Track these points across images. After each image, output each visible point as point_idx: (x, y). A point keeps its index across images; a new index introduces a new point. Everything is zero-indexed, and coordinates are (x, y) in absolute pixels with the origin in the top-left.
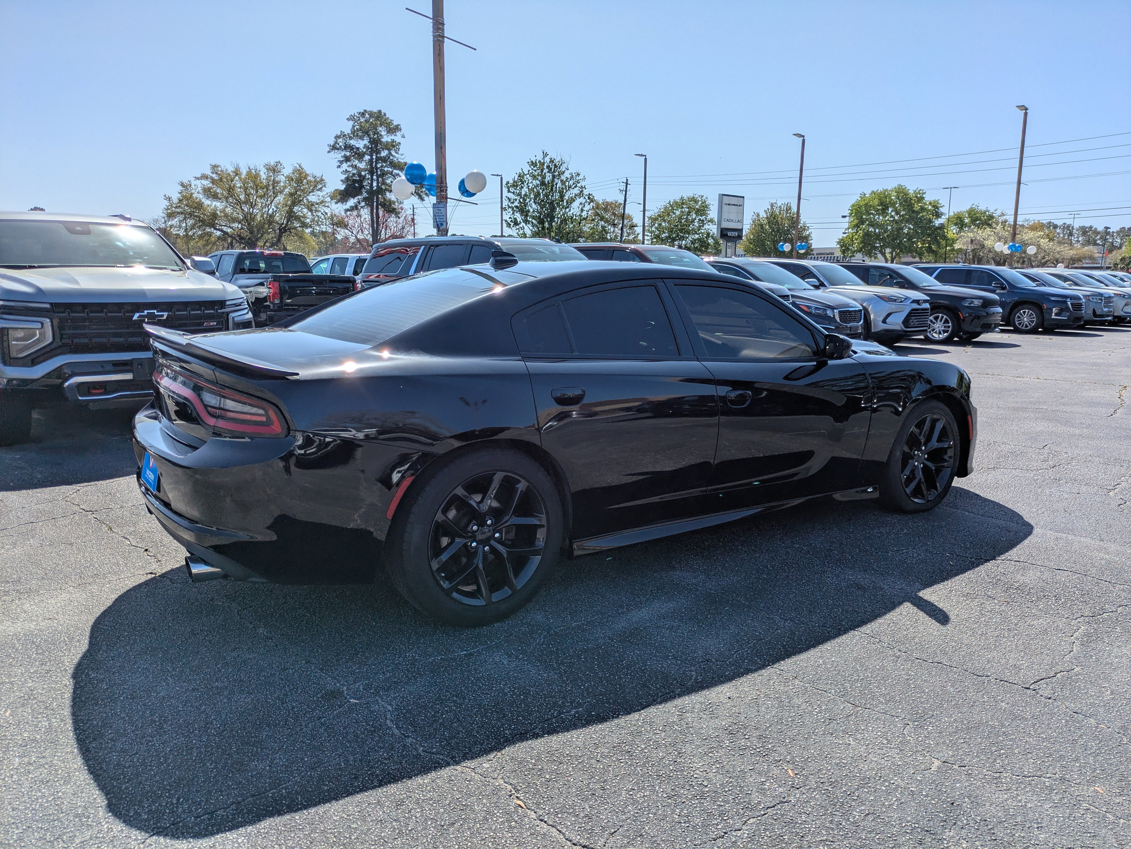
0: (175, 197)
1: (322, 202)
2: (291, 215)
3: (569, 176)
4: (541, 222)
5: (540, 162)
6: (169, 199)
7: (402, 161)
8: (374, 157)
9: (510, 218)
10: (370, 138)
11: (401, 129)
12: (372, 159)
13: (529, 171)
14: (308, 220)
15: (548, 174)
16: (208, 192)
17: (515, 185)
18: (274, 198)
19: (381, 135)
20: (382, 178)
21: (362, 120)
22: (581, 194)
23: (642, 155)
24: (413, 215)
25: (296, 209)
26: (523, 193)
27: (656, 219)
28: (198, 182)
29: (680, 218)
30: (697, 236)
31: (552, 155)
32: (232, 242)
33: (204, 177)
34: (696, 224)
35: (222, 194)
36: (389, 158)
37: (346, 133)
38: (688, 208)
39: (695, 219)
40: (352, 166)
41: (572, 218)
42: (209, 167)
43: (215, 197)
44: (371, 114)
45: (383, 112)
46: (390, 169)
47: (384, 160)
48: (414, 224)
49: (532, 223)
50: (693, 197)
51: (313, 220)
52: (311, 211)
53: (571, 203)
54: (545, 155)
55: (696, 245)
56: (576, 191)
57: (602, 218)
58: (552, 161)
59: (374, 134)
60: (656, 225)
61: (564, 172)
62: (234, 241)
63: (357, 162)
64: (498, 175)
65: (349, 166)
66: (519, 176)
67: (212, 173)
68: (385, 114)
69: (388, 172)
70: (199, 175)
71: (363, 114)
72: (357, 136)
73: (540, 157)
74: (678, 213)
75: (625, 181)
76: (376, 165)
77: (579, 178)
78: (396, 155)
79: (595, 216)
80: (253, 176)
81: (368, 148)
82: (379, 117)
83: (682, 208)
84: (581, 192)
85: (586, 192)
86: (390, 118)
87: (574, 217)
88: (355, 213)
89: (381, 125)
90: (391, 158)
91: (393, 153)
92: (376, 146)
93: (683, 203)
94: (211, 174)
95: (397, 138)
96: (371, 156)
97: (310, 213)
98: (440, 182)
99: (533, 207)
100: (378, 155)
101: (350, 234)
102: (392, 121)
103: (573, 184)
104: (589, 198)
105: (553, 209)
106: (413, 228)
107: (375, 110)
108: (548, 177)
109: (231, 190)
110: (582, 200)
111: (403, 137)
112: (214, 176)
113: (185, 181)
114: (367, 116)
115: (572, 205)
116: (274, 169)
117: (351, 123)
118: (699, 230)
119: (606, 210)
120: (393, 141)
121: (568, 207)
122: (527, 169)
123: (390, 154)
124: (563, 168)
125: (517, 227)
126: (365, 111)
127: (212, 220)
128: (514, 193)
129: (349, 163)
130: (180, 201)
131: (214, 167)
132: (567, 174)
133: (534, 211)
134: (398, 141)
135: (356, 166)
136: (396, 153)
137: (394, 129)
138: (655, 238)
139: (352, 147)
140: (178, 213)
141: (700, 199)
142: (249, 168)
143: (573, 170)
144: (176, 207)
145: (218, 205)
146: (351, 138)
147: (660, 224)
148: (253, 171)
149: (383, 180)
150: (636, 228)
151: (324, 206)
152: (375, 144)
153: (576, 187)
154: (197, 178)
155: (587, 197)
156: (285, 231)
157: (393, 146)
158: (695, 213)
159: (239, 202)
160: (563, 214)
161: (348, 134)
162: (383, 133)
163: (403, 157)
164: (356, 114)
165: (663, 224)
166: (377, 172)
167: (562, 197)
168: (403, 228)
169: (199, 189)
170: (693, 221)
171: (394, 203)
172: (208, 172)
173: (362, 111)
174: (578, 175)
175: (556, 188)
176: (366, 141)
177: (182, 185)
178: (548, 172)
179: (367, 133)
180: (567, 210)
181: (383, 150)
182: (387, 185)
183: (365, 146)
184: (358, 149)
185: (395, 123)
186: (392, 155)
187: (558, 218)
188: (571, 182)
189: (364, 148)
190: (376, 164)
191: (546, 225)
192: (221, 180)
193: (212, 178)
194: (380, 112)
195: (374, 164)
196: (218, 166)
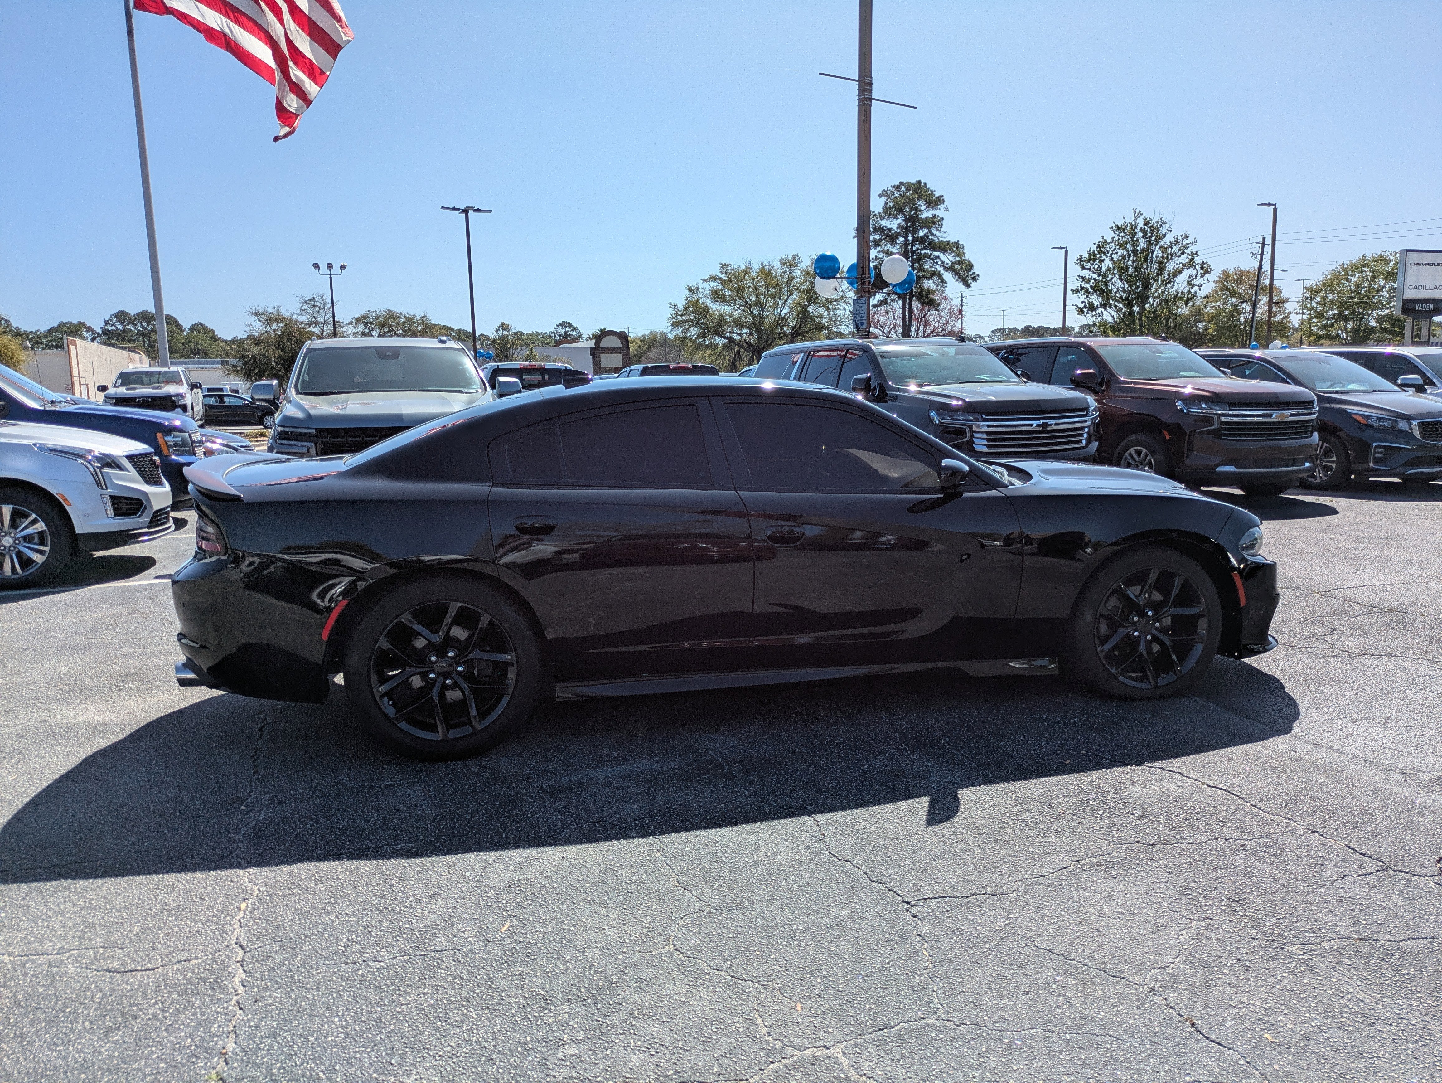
0: (681, 304)
1: (842, 298)
2: (804, 316)
3: (1173, 240)
4: (1129, 305)
5: (1131, 224)
6: (675, 306)
7: (945, 240)
8: (910, 238)
9: (1083, 302)
10: (905, 216)
11: (943, 201)
12: (907, 240)
13: (1113, 238)
14: (824, 321)
15: (1142, 240)
16: (717, 296)
17: (1092, 257)
18: (788, 297)
19: (921, 211)
20: (919, 263)
21: (897, 194)
22: (1191, 264)
23: (1269, 205)
24: (962, 305)
25: (810, 309)
26: (1104, 269)
27: (1317, 291)
28: (706, 285)
29: (1358, 286)
30: (1387, 312)
31: (1148, 214)
32: (739, 351)
33: (713, 278)
34: (1385, 294)
35: (730, 296)
36: (928, 237)
37: (876, 213)
38: (1372, 272)
39: (1384, 287)
40: (883, 251)
41: (1176, 296)
42: (719, 266)
43: (723, 300)
44: (908, 186)
45: (923, 181)
46: (928, 251)
47: (922, 240)
48: (962, 317)
49: (1116, 306)
50: (1381, 256)
51: (830, 320)
52: (828, 309)
53: (1175, 276)
54: (1137, 215)
55: (1385, 325)
56: (1184, 259)
57: (1233, 294)
58: (1147, 223)
59: (911, 209)
60: (1318, 299)
61: (1165, 235)
62: (742, 350)
63: (889, 245)
64: (1061, 248)
65: (879, 252)
66: (1098, 246)
67: (722, 273)
68: (925, 184)
69: (926, 256)
70: (707, 277)
71: (898, 188)
72: (890, 214)
73: (1130, 219)
74: (1354, 279)
75: (1261, 241)
76: (912, 248)
77: (1188, 242)
78: (937, 233)
79: (1222, 291)
80: (765, 273)
81: (903, 227)
82: (919, 189)
83: (1362, 271)
84: (1192, 260)
85: (1197, 260)
86: (931, 189)
87: (1179, 295)
88: (883, 308)
89: (919, 199)
90: (931, 237)
91: (934, 231)
92: (913, 225)
93: (1364, 266)
94: (720, 275)
95: (940, 212)
96: (906, 237)
97: (826, 313)
98: (861, 272)
99: (1117, 285)
100: (915, 236)
101: (881, 333)
102: (933, 191)
103: (1180, 250)
104: (1202, 268)
105: (1147, 286)
106: (959, 322)
107: (914, 181)
108: (1142, 244)
109: (740, 291)
110: (1191, 271)
111: (947, 210)
112: (723, 276)
113: (693, 284)
114: (903, 189)
115: (1176, 279)
116: (791, 263)
117: (883, 200)
118: (1390, 303)
119: (1239, 281)
120: (934, 216)
121: (1170, 282)
122: (1109, 235)
123: (930, 232)
124: (1162, 230)
125: (1094, 313)
126: (901, 183)
127: (719, 327)
128: (1090, 269)
129: (879, 249)
130: (686, 308)
131: (724, 266)
132: (1169, 239)
133: (1118, 291)
134: (941, 216)
135: (888, 250)
136: (938, 230)
137: (935, 202)
138: (1316, 317)
139: (882, 228)
140: (683, 321)
141: (1392, 258)
142: (762, 264)
143: (1178, 231)
144: (682, 315)
145: (727, 309)
146: (882, 218)
147: (1325, 298)
148: (766, 268)
149: (920, 265)
150: (1286, 305)
151: (845, 302)
152: (913, 222)
153: (1183, 253)
154: (705, 281)
155: (1198, 267)
156: (798, 334)
157: (935, 222)
158: (1384, 279)
159: (748, 305)
160: (1163, 293)
161: (879, 213)
162: (923, 208)
163: (945, 235)
164: (890, 188)
165: (1330, 297)
166: (912, 256)
167: (1161, 269)
168: (947, 323)
169: (707, 292)
170: (1380, 289)
171: (933, 292)
172: (717, 273)
173: (898, 183)
174: (1187, 237)
175: (1152, 258)
176: (900, 220)
177: (690, 289)
178: (1143, 237)
179: (901, 210)
180: (1169, 286)
181: (922, 229)
182: (925, 271)
183: (899, 226)
184: (890, 230)
185: (937, 194)
186: (932, 234)
187: (1154, 298)
188: (1175, 249)
189: (897, 228)
190: (912, 246)
191: (1136, 308)
192: (730, 280)
193: (721, 279)
194: (919, 182)
195: (910, 247)
196: (728, 265)
